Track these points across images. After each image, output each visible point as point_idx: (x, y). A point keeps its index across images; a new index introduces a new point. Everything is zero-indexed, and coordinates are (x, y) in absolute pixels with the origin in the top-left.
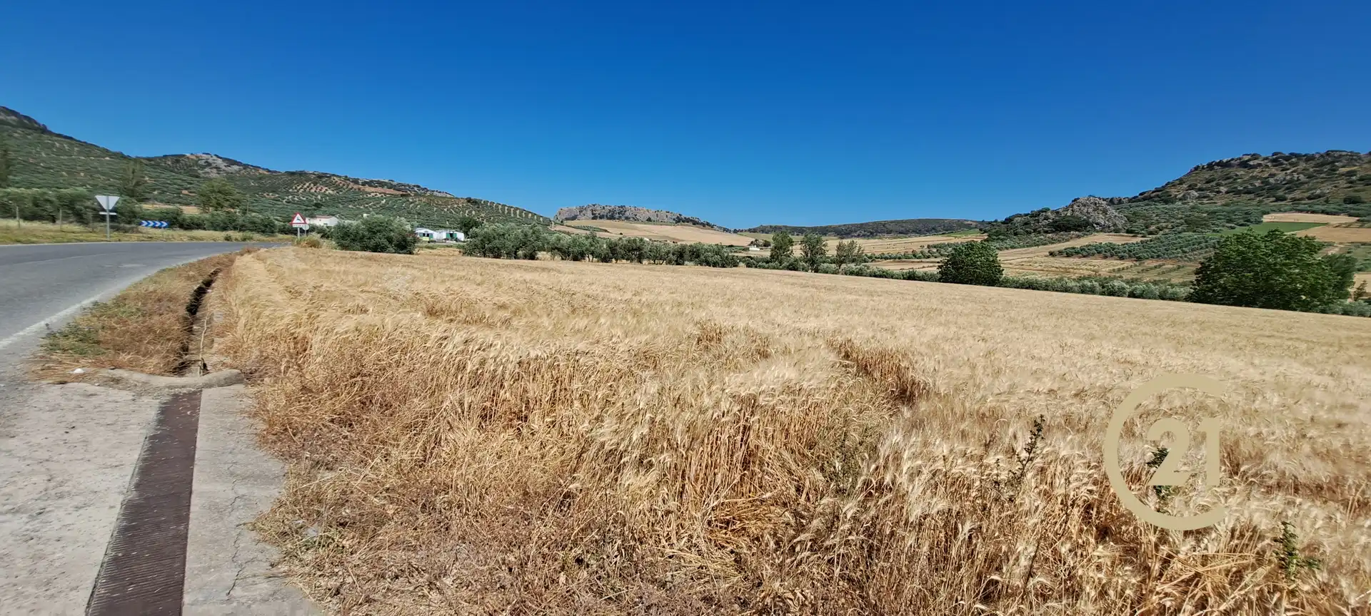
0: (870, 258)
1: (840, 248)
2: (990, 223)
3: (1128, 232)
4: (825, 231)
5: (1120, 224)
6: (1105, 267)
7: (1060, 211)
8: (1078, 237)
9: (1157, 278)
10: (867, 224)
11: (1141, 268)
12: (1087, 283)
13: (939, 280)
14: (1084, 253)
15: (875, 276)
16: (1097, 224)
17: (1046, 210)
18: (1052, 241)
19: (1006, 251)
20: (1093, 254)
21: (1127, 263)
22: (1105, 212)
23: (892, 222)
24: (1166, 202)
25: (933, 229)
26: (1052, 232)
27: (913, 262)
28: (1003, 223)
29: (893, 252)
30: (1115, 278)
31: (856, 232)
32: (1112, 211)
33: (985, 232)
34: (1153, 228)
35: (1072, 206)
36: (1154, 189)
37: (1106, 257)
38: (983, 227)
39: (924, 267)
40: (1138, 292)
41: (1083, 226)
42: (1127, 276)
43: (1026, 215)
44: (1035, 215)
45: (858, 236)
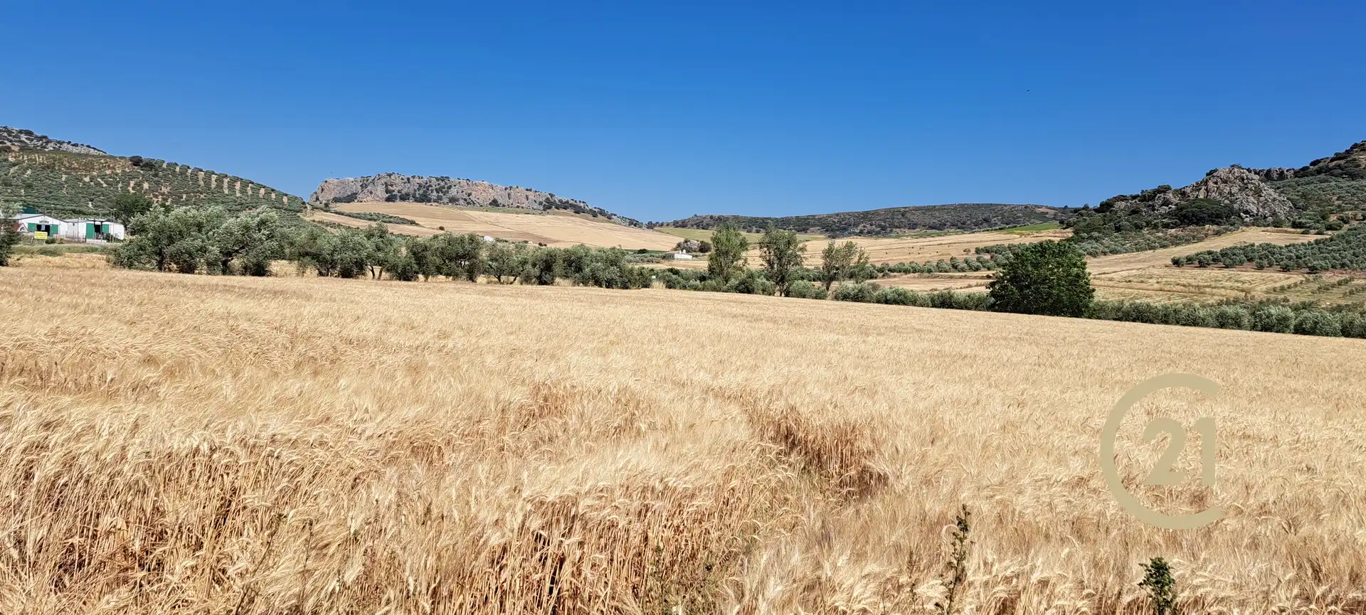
0: (881, 270)
1: (829, 253)
2: (1076, 211)
3: (1295, 225)
4: (803, 225)
5: (1281, 213)
6: (1260, 283)
7: (1188, 190)
8: (1218, 233)
9: (1343, 302)
10: (876, 213)
11: (1315, 286)
12: (1230, 310)
13: (992, 308)
14: (1226, 259)
15: (887, 302)
16: (1246, 212)
17: (1164, 189)
18: (1176, 241)
19: (1102, 258)
20: (1241, 263)
21: (1295, 278)
22: (1258, 192)
23: (917, 209)
24: (1353, 176)
25: (986, 220)
26: (1176, 226)
27: (951, 277)
28: (1097, 211)
29: (920, 260)
30: (1275, 303)
31: (856, 225)
32: (1268, 191)
33: (1069, 226)
34: (1333, 219)
35: (1206, 183)
36: (1332, 155)
37: (1260, 268)
38: (1065, 217)
39: (970, 286)
40: (1308, 326)
41: (1223, 217)
42: (1294, 299)
43: (1134, 197)
44: (1148, 198)
45: (861, 233)
